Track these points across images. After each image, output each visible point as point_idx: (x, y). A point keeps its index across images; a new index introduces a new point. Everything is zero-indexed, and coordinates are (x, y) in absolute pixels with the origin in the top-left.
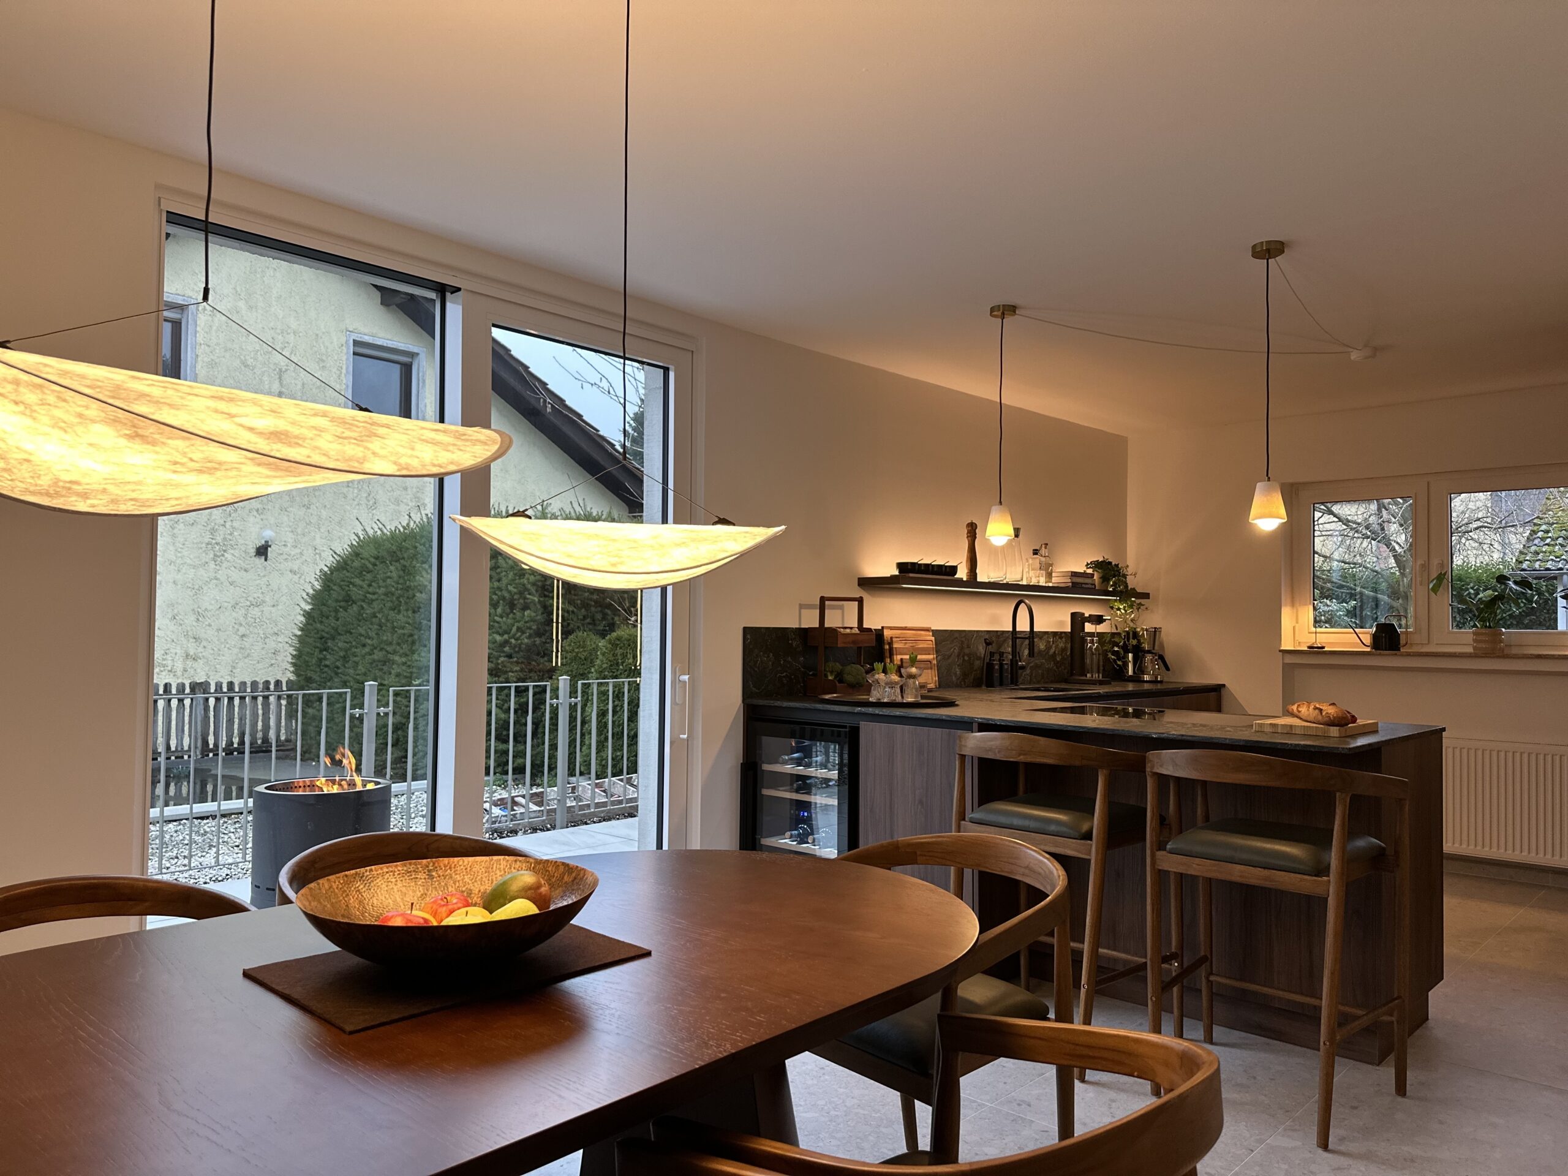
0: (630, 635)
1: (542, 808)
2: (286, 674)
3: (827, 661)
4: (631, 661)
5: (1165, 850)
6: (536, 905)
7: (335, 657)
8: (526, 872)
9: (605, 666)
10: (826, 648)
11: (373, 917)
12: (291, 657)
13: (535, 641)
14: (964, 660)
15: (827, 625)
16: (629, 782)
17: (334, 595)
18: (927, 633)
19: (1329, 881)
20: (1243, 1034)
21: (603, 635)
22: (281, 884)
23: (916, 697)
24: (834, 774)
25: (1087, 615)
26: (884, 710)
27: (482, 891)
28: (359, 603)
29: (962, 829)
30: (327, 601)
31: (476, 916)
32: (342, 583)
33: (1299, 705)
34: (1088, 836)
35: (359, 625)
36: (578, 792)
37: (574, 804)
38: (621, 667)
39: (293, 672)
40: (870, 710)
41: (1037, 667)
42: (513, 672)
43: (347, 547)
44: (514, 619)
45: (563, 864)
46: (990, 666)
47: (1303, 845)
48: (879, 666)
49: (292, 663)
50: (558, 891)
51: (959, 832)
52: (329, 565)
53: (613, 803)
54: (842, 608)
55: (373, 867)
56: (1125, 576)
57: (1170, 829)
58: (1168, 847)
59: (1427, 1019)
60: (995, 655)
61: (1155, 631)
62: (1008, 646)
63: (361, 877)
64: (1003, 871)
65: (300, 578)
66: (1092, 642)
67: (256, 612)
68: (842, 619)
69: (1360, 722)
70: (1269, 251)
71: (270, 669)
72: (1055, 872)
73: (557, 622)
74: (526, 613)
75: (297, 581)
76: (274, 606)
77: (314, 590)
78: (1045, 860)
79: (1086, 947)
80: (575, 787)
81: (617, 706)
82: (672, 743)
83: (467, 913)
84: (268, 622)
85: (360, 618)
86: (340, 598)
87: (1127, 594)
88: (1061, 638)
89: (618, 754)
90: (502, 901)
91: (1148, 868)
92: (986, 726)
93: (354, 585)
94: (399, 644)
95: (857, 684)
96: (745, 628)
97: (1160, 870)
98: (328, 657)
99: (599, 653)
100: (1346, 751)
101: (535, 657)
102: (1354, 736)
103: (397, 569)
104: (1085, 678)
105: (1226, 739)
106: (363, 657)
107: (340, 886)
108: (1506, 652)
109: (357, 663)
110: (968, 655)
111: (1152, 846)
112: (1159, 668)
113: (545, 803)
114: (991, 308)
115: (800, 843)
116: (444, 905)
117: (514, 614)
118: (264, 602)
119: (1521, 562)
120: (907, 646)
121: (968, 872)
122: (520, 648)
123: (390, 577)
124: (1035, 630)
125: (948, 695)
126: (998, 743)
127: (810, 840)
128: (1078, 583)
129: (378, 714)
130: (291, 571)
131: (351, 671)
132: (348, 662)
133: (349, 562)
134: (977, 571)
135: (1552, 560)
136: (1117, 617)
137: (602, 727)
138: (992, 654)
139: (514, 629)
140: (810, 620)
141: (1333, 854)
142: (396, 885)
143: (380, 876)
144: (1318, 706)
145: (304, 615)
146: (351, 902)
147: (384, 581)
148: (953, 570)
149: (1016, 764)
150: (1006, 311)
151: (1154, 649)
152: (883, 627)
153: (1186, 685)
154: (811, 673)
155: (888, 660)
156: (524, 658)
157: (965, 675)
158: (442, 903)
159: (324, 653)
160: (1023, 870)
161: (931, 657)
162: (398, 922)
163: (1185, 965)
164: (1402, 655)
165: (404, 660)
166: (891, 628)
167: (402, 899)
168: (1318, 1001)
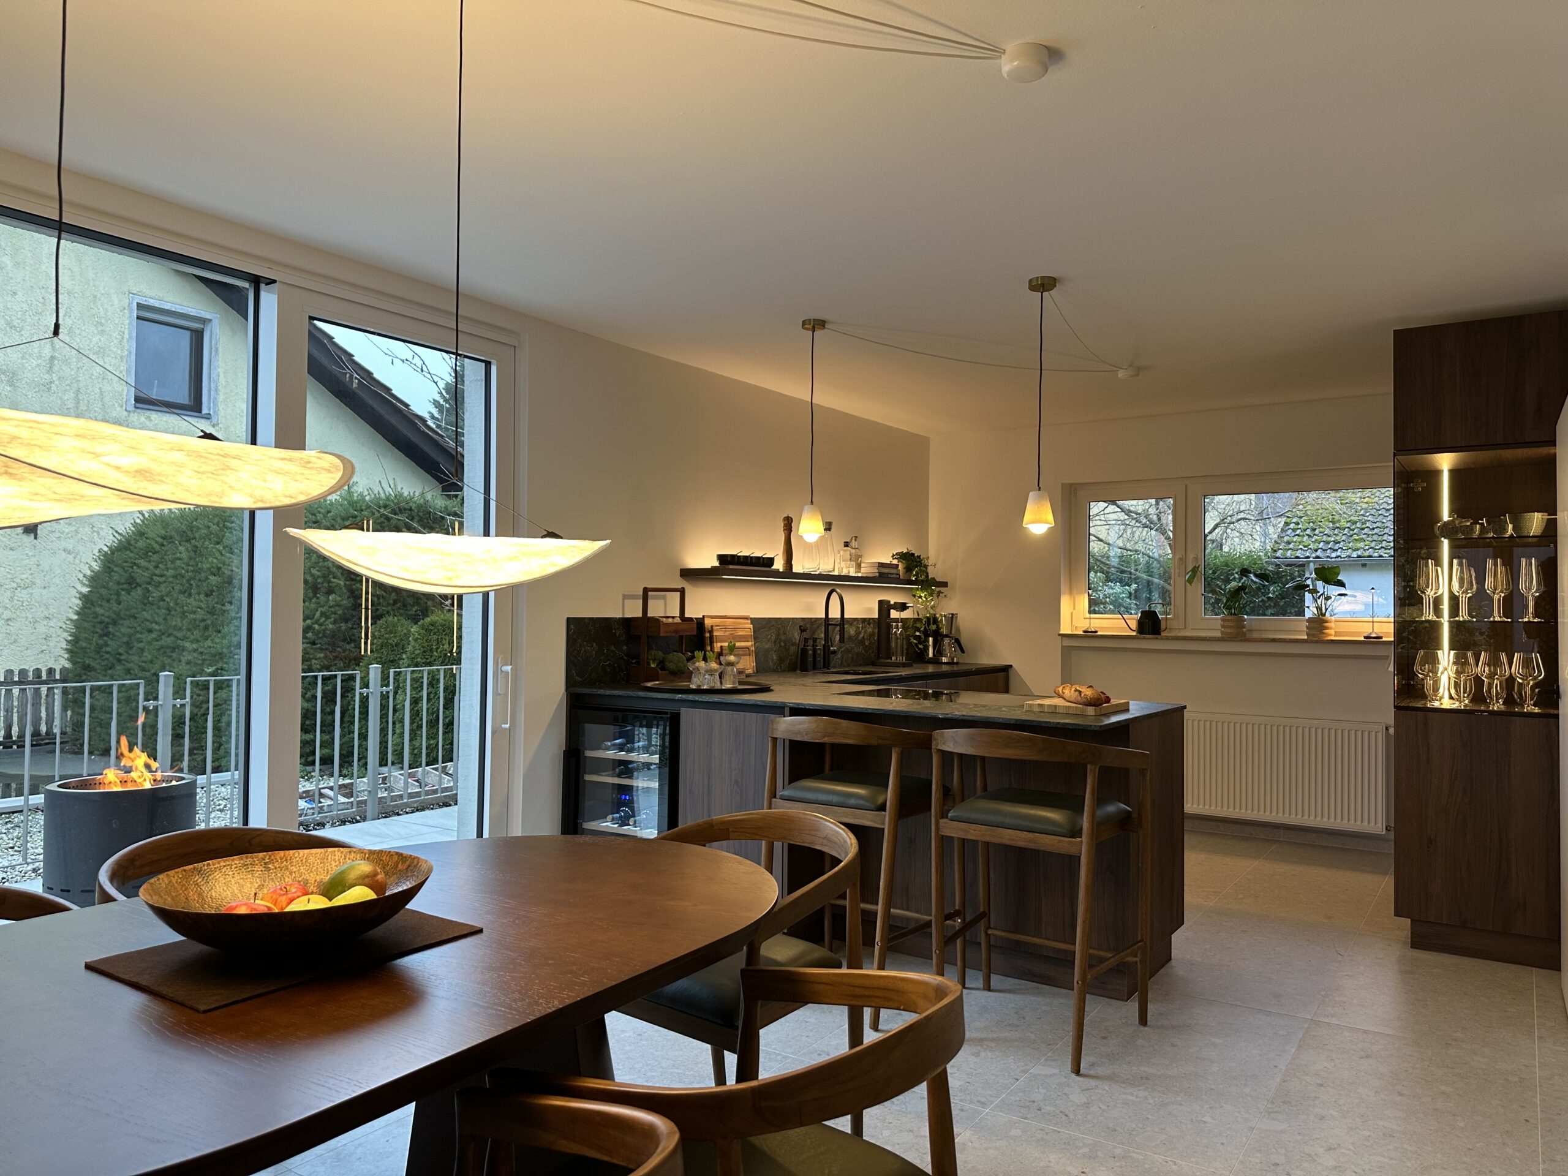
0: (445, 621)
1: (352, 799)
2: (61, 662)
3: (650, 648)
4: (446, 646)
5: (947, 817)
6: (373, 890)
7: (118, 643)
8: (360, 862)
9: (417, 652)
10: (648, 637)
11: (212, 908)
12: (65, 643)
13: (341, 627)
14: (780, 646)
15: (649, 615)
16: (444, 771)
17: (116, 577)
18: (746, 621)
19: (1081, 842)
20: (1017, 981)
21: (416, 621)
22: (102, 882)
23: (734, 683)
24: (656, 758)
25: (892, 603)
26: (704, 697)
27: (318, 880)
28: (143, 586)
29: (773, 806)
30: (108, 583)
31: (318, 903)
32: (125, 564)
33: (1064, 687)
34: (882, 808)
35: (144, 610)
36: (390, 782)
37: (385, 794)
38: (435, 653)
39: (68, 659)
40: (691, 697)
41: (848, 651)
42: (316, 659)
43: (130, 526)
44: (318, 603)
45: (397, 853)
46: (804, 651)
47: (1061, 811)
48: (699, 654)
49: (66, 649)
50: (392, 879)
51: (770, 809)
52: (108, 544)
53: (427, 793)
54: (664, 598)
55: (210, 862)
56: (926, 566)
57: (954, 798)
58: (950, 815)
59: (1170, 959)
60: (809, 641)
61: (952, 617)
62: (821, 632)
63: (200, 872)
64: (805, 842)
65: (75, 558)
66: (897, 627)
67: (23, 595)
68: (665, 608)
69: (1114, 701)
70: (1044, 285)
71: (40, 656)
72: (848, 841)
73: (367, 608)
74: (330, 598)
75: (71, 562)
76: (45, 588)
77: (92, 571)
78: (841, 831)
79: (880, 908)
80: (386, 777)
81: (431, 693)
82: (493, 733)
83: (309, 900)
84: (37, 604)
85: (146, 602)
86: (123, 581)
87: (929, 584)
88: (869, 624)
89: (432, 742)
90: (340, 888)
91: (933, 835)
92: (797, 711)
93: (138, 566)
94: (189, 630)
95: (679, 671)
96: (568, 619)
97: (943, 836)
98: (109, 643)
99: (411, 639)
100: (1098, 729)
101: (341, 644)
102: (1108, 715)
103: (187, 549)
104: (889, 661)
105: (999, 718)
106: (149, 643)
107: (179, 880)
108: (1248, 636)
109: (142, 650)
110: (784, 641)
111: (936, 815)
112: (955, 651)
113: (354, 795)
114: (803, 322)
115: (621, 825)
116: (284, 895)
117: (318, 598)
118: (34, 583)
119: (1275, 551)
120: (727, 634)
121: (778, 846)
122: (324, 634)
123: (180, 559)
124: (845, 617)
125: (764, 680)
126: (806, 726)
127: (631, 821)
128: (884, 573)
129: (174, 706)
130: (64, 550)
131: (135, 658)
132: (132, 647)
133: (132, 542)
134: (793, 562)
135: (1301, 549)
136: (919, 604)
137: (416, 715)
138: (806, 640)
139: (318, 614)
140: (634, 610)
141: (1085, 818)
142: (233, 877)
143: (217, 870)
144: (1078, 688)
145: (80, 599)
146: (190, 895)
147: (173, 562)
148: (770, 561)
149: (823, 745)
150: (816, 325)
151: (951, 633)
152: (704, 616)
153: (978, 666)
154: (634, 661)
155: (709, 648)
156: (329, 644)
157: (781, 660)
158: (282, 892)
159: (105, 638)
160: (821, 840)
161: (749, 644)
162: (243, 910)
163: (968, 919)
164: (1162, 639)
165: (195, 646)
166: (712, 617)
167: (240, 890)
168: (1073, 946)
